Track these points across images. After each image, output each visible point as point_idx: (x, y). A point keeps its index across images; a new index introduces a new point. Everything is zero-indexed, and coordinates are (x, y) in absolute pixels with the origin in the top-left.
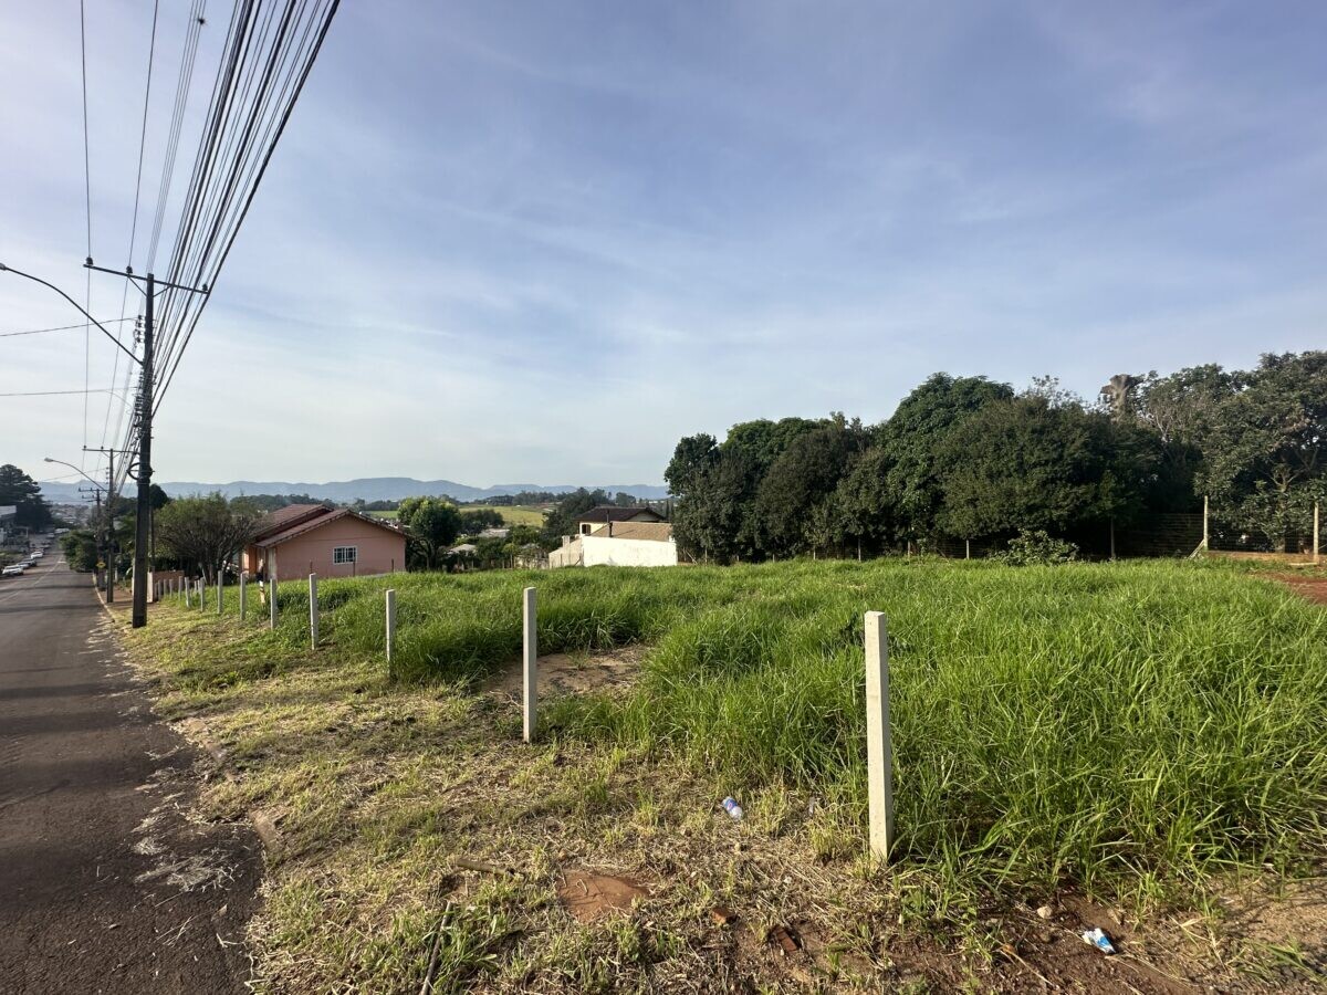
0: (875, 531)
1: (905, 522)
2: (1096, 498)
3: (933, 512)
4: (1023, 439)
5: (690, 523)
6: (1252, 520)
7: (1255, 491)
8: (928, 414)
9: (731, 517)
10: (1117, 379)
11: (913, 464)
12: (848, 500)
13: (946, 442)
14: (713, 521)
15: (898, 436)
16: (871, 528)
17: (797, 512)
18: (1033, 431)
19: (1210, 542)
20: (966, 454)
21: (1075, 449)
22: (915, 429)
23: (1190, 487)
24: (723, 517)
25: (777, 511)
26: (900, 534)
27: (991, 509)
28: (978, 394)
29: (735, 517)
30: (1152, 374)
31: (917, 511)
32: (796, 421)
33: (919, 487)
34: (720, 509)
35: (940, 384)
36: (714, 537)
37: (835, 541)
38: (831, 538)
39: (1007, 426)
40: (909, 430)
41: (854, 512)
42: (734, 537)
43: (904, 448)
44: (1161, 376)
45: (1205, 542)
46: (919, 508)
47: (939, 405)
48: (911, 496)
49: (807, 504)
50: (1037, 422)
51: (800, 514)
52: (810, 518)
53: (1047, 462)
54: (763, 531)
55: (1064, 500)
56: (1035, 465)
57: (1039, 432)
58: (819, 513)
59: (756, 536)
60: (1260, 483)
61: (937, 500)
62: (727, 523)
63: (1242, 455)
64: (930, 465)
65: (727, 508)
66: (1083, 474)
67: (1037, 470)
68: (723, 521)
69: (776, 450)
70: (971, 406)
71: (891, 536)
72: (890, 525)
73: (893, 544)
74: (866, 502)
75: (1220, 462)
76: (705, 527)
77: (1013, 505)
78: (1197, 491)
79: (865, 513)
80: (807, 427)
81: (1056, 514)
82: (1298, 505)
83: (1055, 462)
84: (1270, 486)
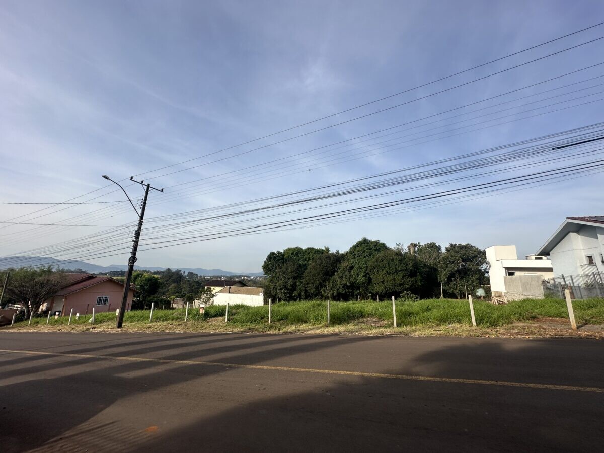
0: (348, 292)
1: (358, 288)
2: (416, 282)
3: (368, 285)
4: (396, 262)
5: (274, 288)
6: (452, 289)
7: (452, 281)
8: (364, 251)
9: (291, 285)
10: (411, 244)
11: (361, 268)
12: (339, 280)
13: (371, 261)
14: (285, 287)
15: (354, 258)
16: (347, 291)
17: (320, 284)
18: (399, 260)
19: (443, 296)
20: (379, 266)
21: (410, 266)
22: (360, 256)
23: (437, 279)
24: (289, 285)
25: (313, 284)
26: (357, 293)
27: (389, 285)
28: (378, 247)
29: (294, 286)
30: (419, 243)
31: (363, 285)
32: (313, 249)
33: (364, 276)
34: (288, 282)
35: (365, 242)
36: (284, 293)
37: (334, 295)
38: (333, 294)
39: (391, 258)
40: (358, 256)
41: (342, 285)
42: (293, 293)
43: (356, 262)
44: (421, 244)
45: (442, 296)
46: (364, 283)
47: (367, 249)
48: (361, 279)
49: (324, 281)
50: (399, 257)
51: (322, 285)
52: (325, 286)
53: (403, 270)
54: (306, 291)
55: (409, 281)
56: (400, 271)
57: (401, 260)
58: (329, 285)
59: (303, 293)
60: (453, 279)
61: (370, 281)
62: (291, 288)
63: (449, 271)
64: (367, 269)
65: (291, 282)
66: (412, 274)
67: (401, 272)
68: (289, 287)
69: (307, 259)
70: (378, 250)
71: (353, 293)
72: (353, 290)
73: (353, 297)
74: (345, 281)
75: (444, 272)
76: (281, 289)
77: (396, 283)
78: (439, 281)
79: (345, 285)
80: (317, 252)
81: (407, 286)
82: (461, 285)
83: (405, 270)
84: (455, 280)
